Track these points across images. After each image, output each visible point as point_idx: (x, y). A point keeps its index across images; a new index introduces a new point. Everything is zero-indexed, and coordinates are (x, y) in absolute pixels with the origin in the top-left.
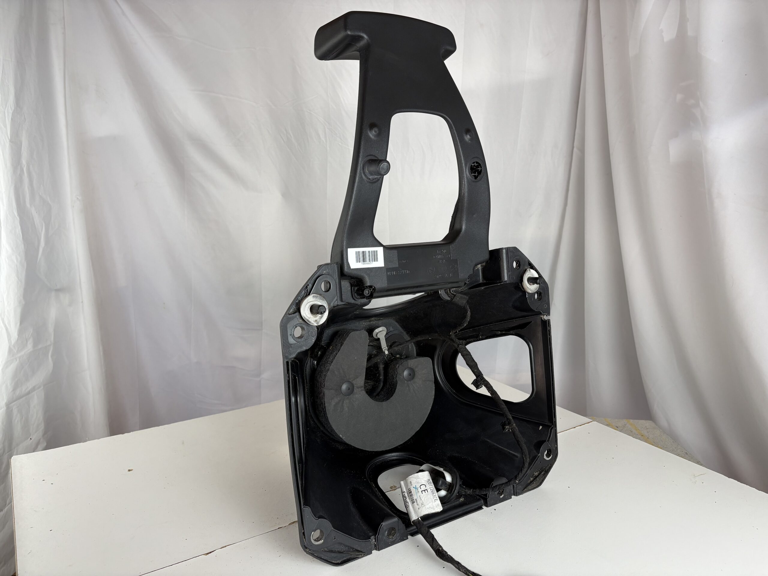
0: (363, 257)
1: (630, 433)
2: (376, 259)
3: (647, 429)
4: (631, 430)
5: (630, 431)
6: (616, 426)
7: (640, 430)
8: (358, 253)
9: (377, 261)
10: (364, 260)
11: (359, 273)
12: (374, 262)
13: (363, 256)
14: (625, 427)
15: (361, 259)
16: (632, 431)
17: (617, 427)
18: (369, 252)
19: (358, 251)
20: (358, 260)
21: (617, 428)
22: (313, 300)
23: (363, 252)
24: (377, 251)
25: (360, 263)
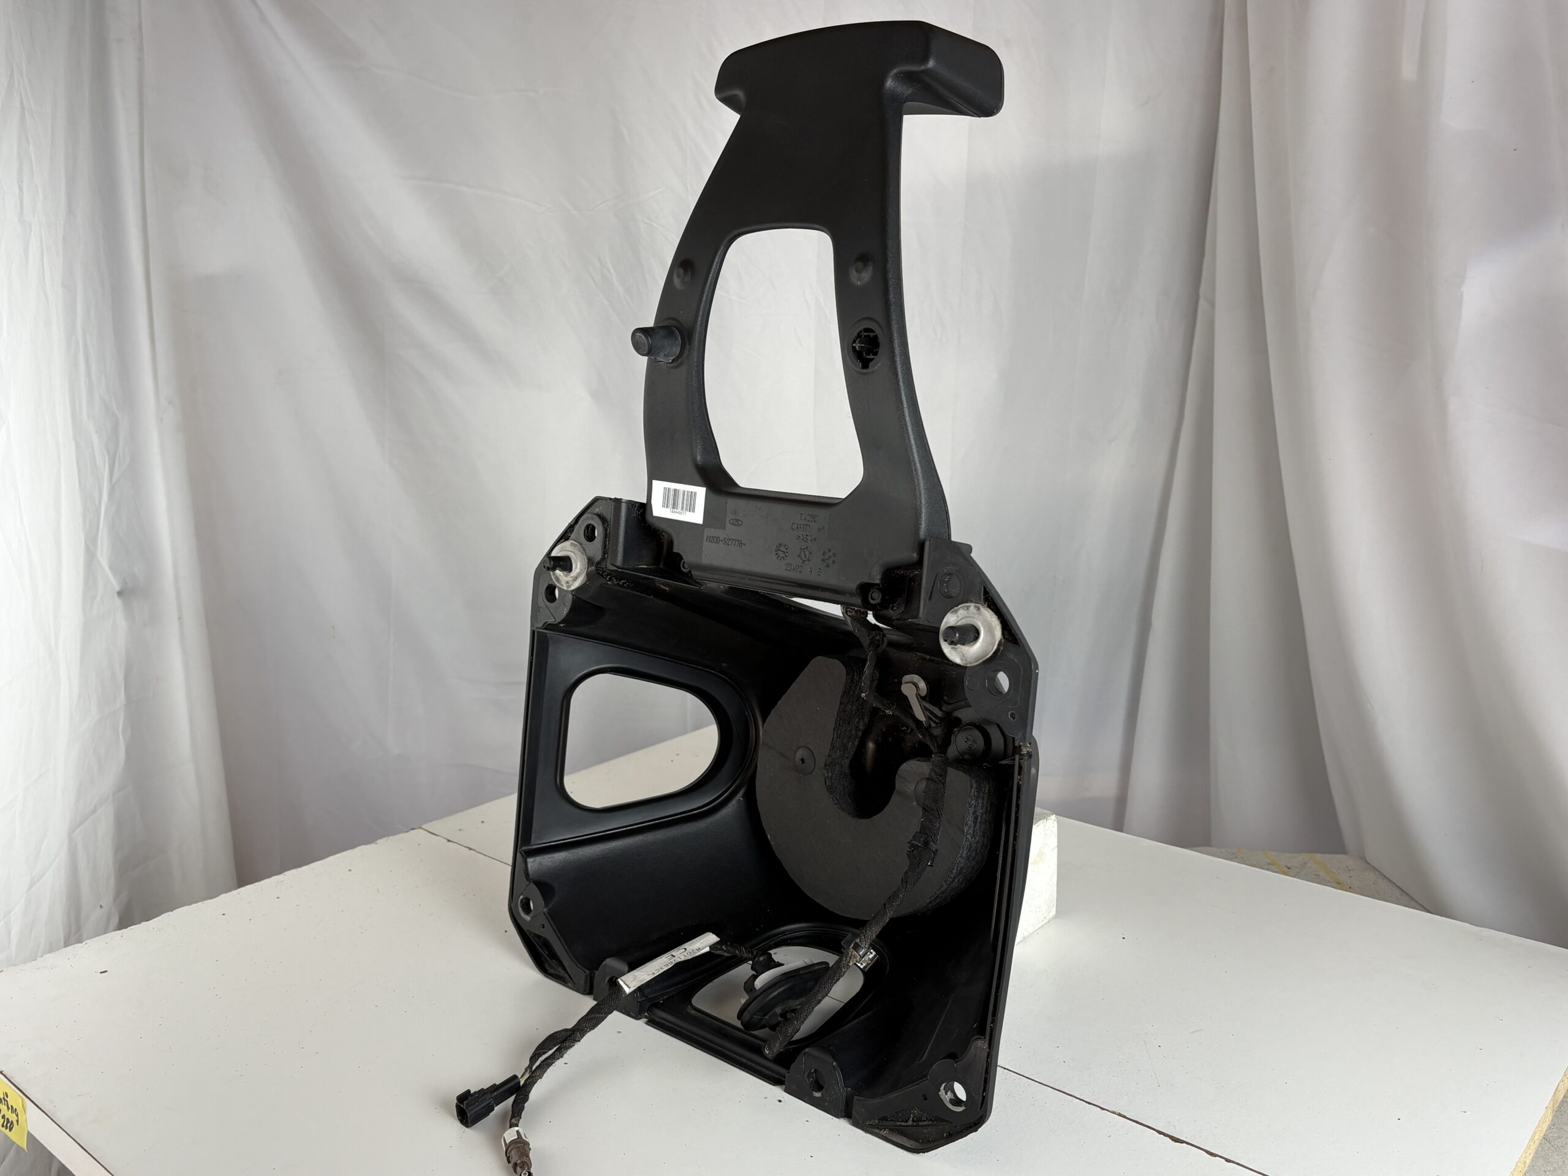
0: (672, 500)
1: (1317, 879)
2: (691, 508)
3: (1349, 870)
4: (1317, 873)
5: (1315, 875)
6: (1286, 866)
7: (1334, 873)
8: (667, 491)
9: (694, 511)
10: (674, 506)
11: (663, 526)
12: (688, 513)
13: (675, 495)
14: (1305, 868)
15: (671, 502)
16: (1318, 875)
17: (1289, 868)
18: (684, 491)
19: (667, 487)
20: (665, 505)
21: (1288, 871)
22: (570, 549)
23: (675, 490)
24: (695, 493)
25: (668, 509)
